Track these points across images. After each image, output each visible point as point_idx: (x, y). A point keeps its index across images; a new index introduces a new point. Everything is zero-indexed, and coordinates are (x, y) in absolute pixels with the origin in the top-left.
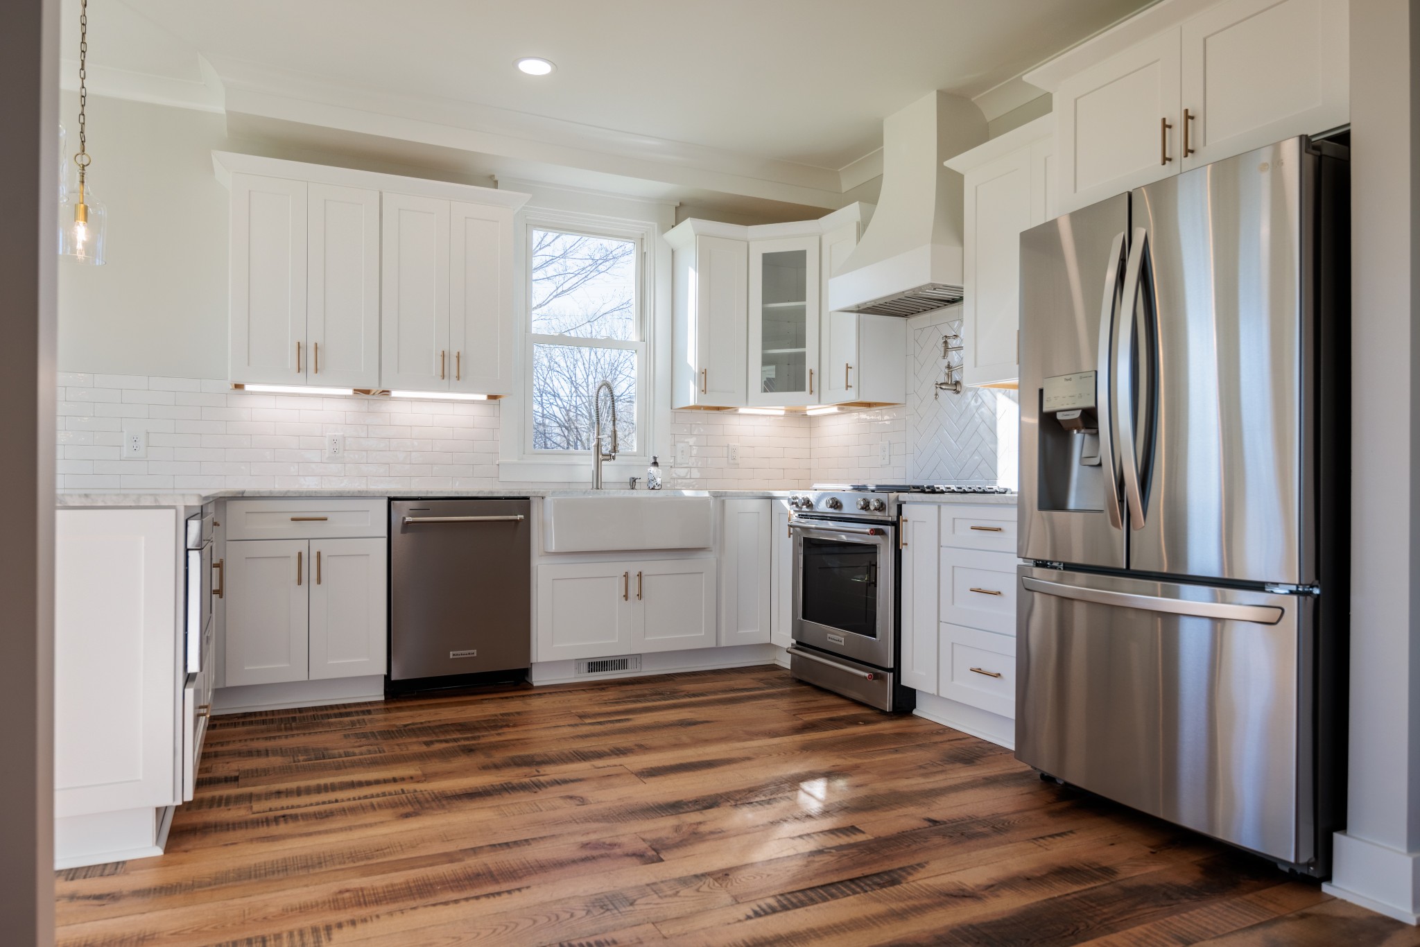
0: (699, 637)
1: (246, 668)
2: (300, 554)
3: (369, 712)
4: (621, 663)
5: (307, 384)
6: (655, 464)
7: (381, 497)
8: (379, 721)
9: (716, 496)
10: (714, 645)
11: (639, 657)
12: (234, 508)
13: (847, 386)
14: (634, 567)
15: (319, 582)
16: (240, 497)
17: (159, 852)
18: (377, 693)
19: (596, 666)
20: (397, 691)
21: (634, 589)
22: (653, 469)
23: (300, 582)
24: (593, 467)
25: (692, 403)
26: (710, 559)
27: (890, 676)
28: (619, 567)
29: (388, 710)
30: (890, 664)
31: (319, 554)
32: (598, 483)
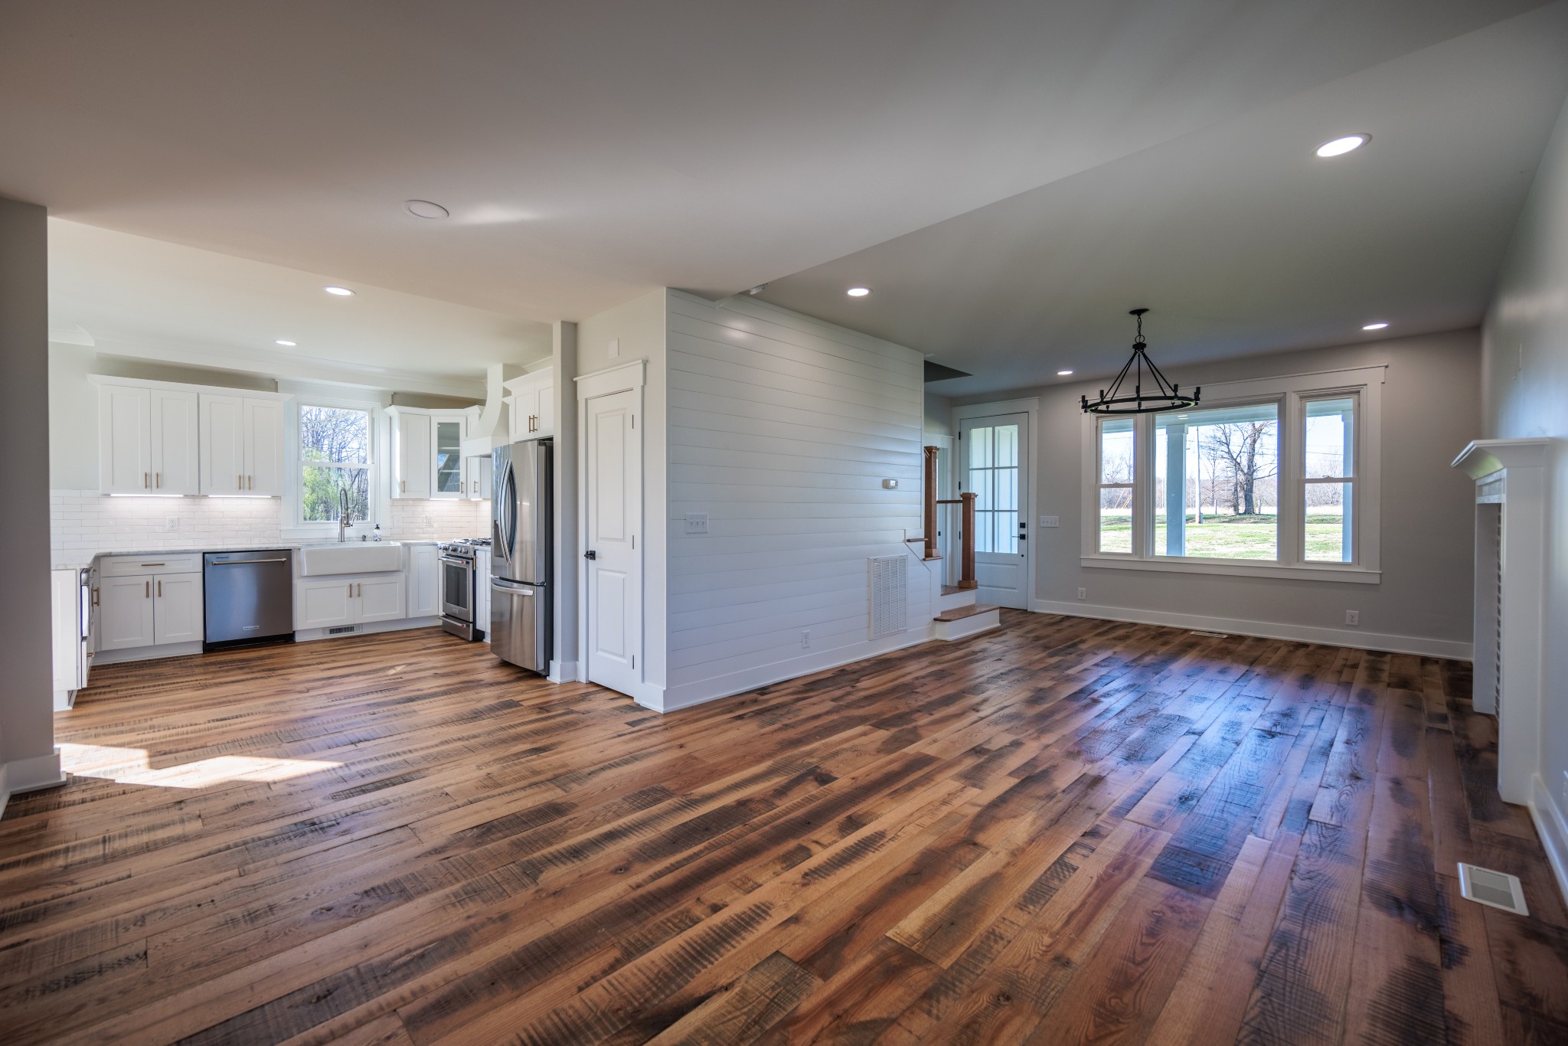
0: (397, 613)
1: (115, 641)
2: (148, 583)
3: (191, 658)
4: (350, 628)
5: (151, 493)
6: (378, 528)
7: (197, 552)
8: (199, 661)
9: (405, 545)
10: (404, 617)
11: (361, 625)
12: (104, 561)
13: (475, 492)
14: (355, 581)
15: (160, 595)
16: (109, 555)
17: (70, 708)
18: (199, 650)
19: (333, 631)
20: (209, 648)
21: (354, 592)
22: (376, 531)
23: (148, 596)
24: (339, 531)
25: (398, 497)
26: (401, 576)
27: (471, 625)
28: (347, 582)
29: (203, 657)
30: (471, 620)
31: (159, 582)
32: (342, 539)
